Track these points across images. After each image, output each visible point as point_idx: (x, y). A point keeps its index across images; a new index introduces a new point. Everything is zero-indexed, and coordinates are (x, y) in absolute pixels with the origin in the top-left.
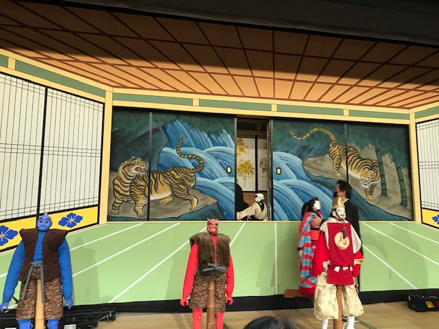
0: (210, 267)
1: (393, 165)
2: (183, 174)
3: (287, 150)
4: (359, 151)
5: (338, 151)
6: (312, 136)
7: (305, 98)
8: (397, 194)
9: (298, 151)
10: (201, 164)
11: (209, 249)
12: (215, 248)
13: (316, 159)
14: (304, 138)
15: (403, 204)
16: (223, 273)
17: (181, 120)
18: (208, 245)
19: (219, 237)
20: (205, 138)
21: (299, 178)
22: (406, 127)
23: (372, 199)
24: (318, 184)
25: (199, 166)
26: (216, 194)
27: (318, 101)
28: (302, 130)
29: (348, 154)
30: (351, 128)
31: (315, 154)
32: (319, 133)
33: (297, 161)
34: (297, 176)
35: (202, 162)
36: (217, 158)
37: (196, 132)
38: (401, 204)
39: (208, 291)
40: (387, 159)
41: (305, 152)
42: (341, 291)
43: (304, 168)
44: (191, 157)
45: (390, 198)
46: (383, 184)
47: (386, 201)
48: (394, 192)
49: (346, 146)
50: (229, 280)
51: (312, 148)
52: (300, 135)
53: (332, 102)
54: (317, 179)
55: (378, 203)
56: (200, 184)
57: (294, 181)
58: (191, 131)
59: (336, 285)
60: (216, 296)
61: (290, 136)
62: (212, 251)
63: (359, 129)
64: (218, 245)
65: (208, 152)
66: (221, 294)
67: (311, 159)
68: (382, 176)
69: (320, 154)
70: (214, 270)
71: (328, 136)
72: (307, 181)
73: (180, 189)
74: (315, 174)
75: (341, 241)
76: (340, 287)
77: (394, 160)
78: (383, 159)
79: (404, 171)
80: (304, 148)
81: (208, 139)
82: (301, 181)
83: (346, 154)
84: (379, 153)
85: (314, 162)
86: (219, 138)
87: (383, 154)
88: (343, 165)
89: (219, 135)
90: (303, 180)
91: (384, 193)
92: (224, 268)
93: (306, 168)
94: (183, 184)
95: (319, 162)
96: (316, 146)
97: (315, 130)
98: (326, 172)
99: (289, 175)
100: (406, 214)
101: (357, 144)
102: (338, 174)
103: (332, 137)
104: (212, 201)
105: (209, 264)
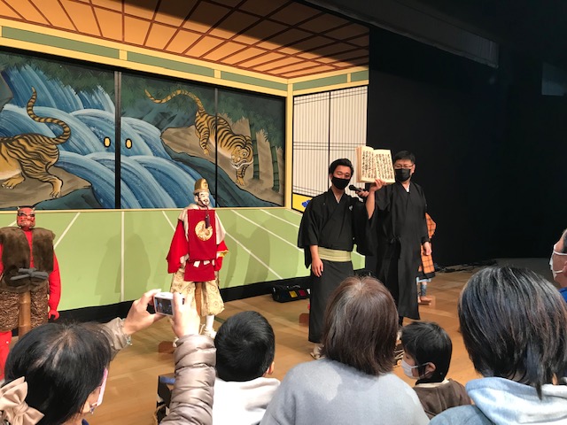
0: (23, 273)
1: (267, 144)
2: (39, 146)
3: (140, 116)
4: (231, 124)
5: (206, 122)
6: (174, 100)
7: (166, 47)
8: (269, 177)
9: (156, 119)
10: (67, 132)
11: (20, 249)
12: (31, 248)
13: (179, 130)
14: (164, 101)
15: (275, 189)
16: (44, 280)
17: (33, 65)
18: (19, 244)
19: (37, 232)
20: (72, 95)
21: (156, 154)
22: (283, 100)
23: (243, 183)
24: (181, 163)
25: (64, 135)
26: (89, 174)
27: (183, 55)
28: (161, 91)
29: (218, 127)
30: (223, 95)
31: (178, 124)
32: (184, 97)
33: (154, 132)
34: (153, 151)
35: (67, 129)
36: (89, 124)
37: (57, 85)
38: (273, 188)
39: (20, 306)
40: (261, 136)
41: (165, 121)
42: (200, 289)
43: (162, 142)
44: (51, 122)
45: (262, 182)
46: (256, 165)
47: (258, 185)
48: (267, 176)
49: (216, 117)
50: (54, 289)
51: (174, 117)
52: (158, 97)
53: (201, 58)
54: (179, 156)
55: (249, 187)
56: (65, 160)
57: (149, 157)
58: (49, 83)
59: (195, 283)
60: (33, 312)
61: (145, 97)
62: (25, 251)
63: (232, 97)
64: (36, 244)
65: (77, 116)
66: (41, 308)
67: (173, 131)
68: (255, 156)
69: (184, 125)
70: (30, 278)
71: (194, 103)
72: (167, 159)
73: (34, 166)
74: (177, 150)
75: (202, 232)
76: (200, 284)
77: (269, 138)
78: (257, 136)
79: (278, 151)
80: (164, 114)
81: (77, 97)
82: (159, 159)
83: (216, 127)
84: (253, 129)
85: (177, 134)
86: (93, 97)
87: (257, 130)
88: (212, 140)
89: (93, 93)
90: (162, 157)
91: (256, 176)
92: (44, 273)
93: (166, 142)
94: (40, 160)
95: (182, 135)
96: (179, 113)
97: (179, 92)
98: (191, 148)
99: (143, 150)
100: (278, 200)
101: (229, 115)
102: (206, 152)
103: (200, 104)
104: (82, 184)
105: (21, 270)
